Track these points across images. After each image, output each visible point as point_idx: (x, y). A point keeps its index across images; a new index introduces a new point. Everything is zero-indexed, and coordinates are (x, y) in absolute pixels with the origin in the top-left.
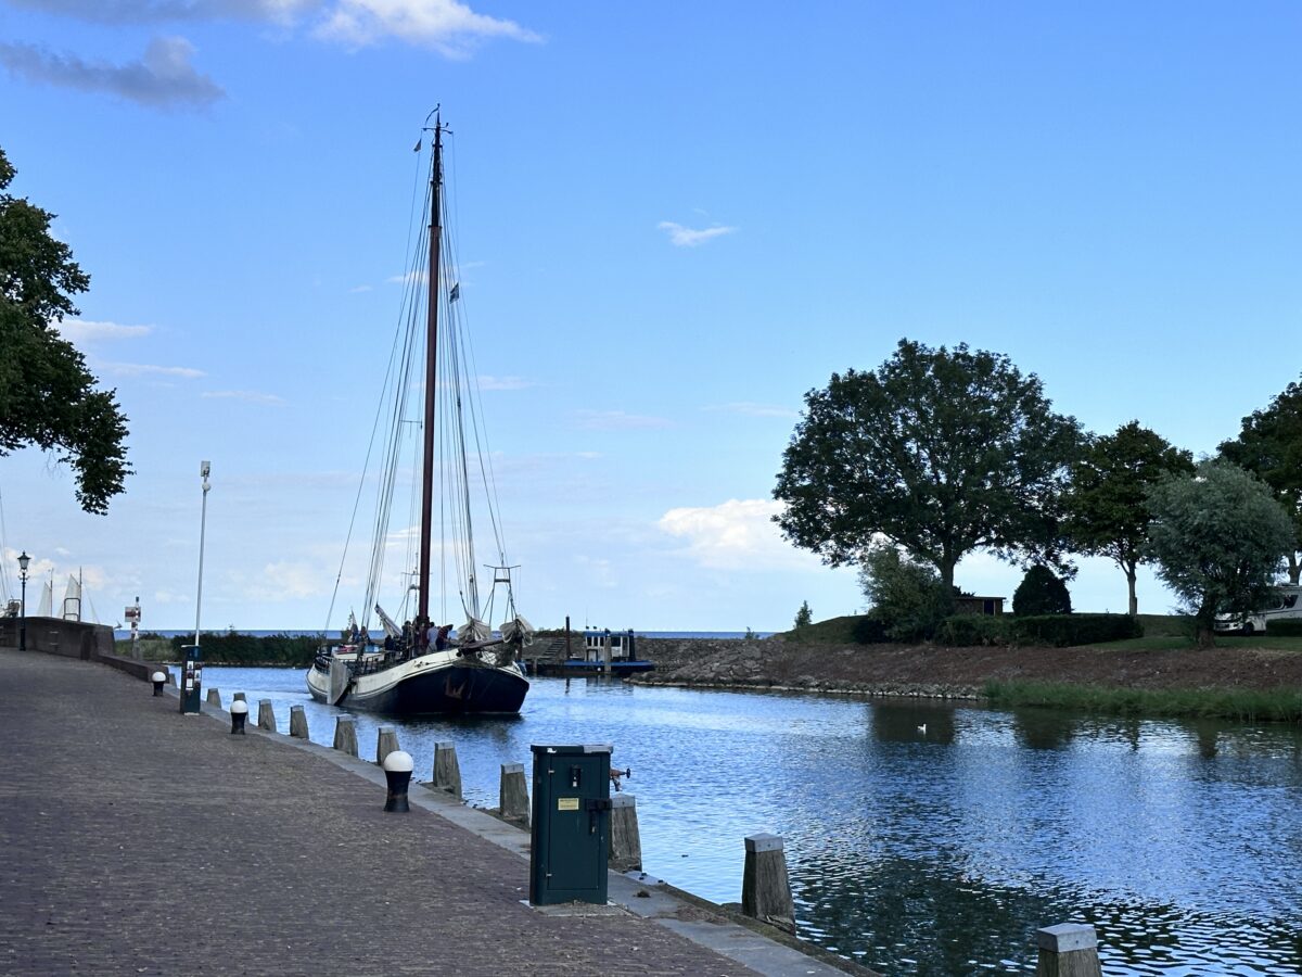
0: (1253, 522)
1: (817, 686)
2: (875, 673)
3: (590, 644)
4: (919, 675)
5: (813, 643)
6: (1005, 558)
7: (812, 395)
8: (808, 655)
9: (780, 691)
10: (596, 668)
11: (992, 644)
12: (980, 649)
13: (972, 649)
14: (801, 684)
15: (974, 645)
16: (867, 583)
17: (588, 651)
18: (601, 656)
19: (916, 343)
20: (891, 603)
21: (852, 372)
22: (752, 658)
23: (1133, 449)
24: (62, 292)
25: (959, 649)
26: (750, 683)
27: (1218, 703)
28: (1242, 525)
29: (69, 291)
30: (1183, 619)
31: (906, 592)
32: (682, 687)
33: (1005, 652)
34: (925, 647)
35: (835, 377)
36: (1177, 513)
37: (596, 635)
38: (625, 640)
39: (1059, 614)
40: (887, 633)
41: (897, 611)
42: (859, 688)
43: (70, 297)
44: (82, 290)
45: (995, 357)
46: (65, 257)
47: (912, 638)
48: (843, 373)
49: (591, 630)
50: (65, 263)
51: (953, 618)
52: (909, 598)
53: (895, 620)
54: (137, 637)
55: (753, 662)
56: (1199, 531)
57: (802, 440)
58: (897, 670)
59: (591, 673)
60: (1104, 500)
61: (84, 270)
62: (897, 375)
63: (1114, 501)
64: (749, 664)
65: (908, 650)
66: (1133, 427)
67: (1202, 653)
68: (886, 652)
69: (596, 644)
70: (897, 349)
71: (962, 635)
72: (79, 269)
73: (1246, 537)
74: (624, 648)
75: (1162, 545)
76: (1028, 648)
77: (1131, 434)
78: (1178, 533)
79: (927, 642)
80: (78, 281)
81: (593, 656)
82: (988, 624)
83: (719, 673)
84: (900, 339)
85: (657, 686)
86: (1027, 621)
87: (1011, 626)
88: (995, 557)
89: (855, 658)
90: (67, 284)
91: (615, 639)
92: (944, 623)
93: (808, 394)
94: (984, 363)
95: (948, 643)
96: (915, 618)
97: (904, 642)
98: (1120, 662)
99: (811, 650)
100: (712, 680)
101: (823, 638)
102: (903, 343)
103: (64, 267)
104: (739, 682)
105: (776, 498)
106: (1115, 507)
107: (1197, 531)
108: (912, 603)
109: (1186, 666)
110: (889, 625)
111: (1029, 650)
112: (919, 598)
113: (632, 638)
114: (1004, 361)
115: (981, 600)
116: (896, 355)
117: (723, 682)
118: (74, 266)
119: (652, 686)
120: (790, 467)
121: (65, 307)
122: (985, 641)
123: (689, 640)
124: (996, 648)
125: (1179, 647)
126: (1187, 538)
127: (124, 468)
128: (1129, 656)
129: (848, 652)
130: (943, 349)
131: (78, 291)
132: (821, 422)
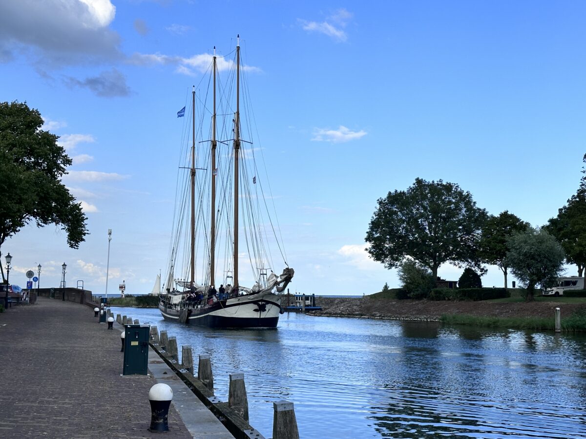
0: (547, 251)
1: (379, 316)
2: (403, 311)
3: (297, 300)
4: (420, 312)
5: (380, 299)
6: (456, 266)
7: (380, 200)
8: (378, 304)
9: (364, 318)
10: (299, 309)
11: (449, 300)
12: (444, 301)
13: (441, 301)
14: (373, 316)
15: (442, 300)
16: (401, 275)
17: (296, 302)
18: (301, 304)
19: (422, 179)
20: (410, 283)
21: (396, 191)
22: (356, 305)
23: (505, 222)
24: (62, 165)
25: (436, 302)
26: (354, 315)
27: (528, 323)
28: (543, 252)
29: (65, 165)
30: (521, 290)
31: (416, 279)
32: (328, 316)
33: (454, 303)
34: (423, 301)
35: (390, 193)
36: (518, 247)
37: (299, 296)
38: (311, 298)
39: (476, 288)
40: (408, 295)
41: (412, 286)
42: (395, 317)
43: (65, 167)
44: (70, 165)
45: (453, 185)
46: (62, 152)
47: (419, 297)
48: (393, 191)
49: (298, 294)
50: (63, 155)
51: (436, 289)
52: (417, 281)
53: (412, 290)
54: (123, 297)
55: (357, 307)
56: (526, 255)
57: (376, 219)
58: (411, 310)
59: (297, 311)
60: (493, 242)
61: (70, 157)
62: (414, 193)
63: (498, 243)
64: (355, 307)
65: (417, 302)
66: (506, 213)
67: (528, 303)
68: (408, 303)
69: (299, 300)
70: (415, 182)
71: (437, 296)
72: (68, 156)
73: (545, 257)
74: (311, 301)
75: (512, 261)
76: (463, 301)
77: (505, 216)
78: (518, 255)
79: (425, 299)
80: (68, 162)
81: (298, 305)
82: (447, 292)
83: (342, 311)
84: (416, 178)
85: (318, 316)
86: (463, 290)
87: (456, 293)
88: (452, 265)
89: (396, 305)
90: (64, 162)
91: (307, 298)
92: (431, 291)
93: (378, 200)
94: (448, 187)
95: (432, 299)
96: (420, 290)
97: (416, 299)
98: (497, 307)
99: (380, 302)
100: (339, 314)
101: (384, 297)
102: (417, 179)
103: (63, 156)
104: (349, 314)
105: (366, 241)
106: (498, 245)
107: (525, 254)
108: (418, 283)
109: (521, 309)
110: (409, 292)
111: (463, 302)
112: (421, 281)
113: (314, 297)
114: (457, 187)
115: (448, 282)
116: (414, 184)
117: (343, 314)
118: (66, 156)
119: (316, 316)
120: (372, 229)
121: (63, 172)
122: (446, 298)
123: (339, 298)
124: (450, 301)
125: (520, 301)
126: (521, 257)
127: (86, 232)
128: (500, 304)
129: (394, 303)
130: (433, 182)
131: (68, 165)
132: (384, 211)
